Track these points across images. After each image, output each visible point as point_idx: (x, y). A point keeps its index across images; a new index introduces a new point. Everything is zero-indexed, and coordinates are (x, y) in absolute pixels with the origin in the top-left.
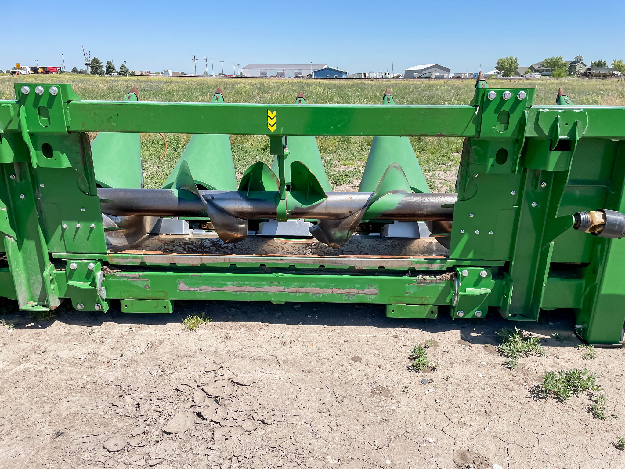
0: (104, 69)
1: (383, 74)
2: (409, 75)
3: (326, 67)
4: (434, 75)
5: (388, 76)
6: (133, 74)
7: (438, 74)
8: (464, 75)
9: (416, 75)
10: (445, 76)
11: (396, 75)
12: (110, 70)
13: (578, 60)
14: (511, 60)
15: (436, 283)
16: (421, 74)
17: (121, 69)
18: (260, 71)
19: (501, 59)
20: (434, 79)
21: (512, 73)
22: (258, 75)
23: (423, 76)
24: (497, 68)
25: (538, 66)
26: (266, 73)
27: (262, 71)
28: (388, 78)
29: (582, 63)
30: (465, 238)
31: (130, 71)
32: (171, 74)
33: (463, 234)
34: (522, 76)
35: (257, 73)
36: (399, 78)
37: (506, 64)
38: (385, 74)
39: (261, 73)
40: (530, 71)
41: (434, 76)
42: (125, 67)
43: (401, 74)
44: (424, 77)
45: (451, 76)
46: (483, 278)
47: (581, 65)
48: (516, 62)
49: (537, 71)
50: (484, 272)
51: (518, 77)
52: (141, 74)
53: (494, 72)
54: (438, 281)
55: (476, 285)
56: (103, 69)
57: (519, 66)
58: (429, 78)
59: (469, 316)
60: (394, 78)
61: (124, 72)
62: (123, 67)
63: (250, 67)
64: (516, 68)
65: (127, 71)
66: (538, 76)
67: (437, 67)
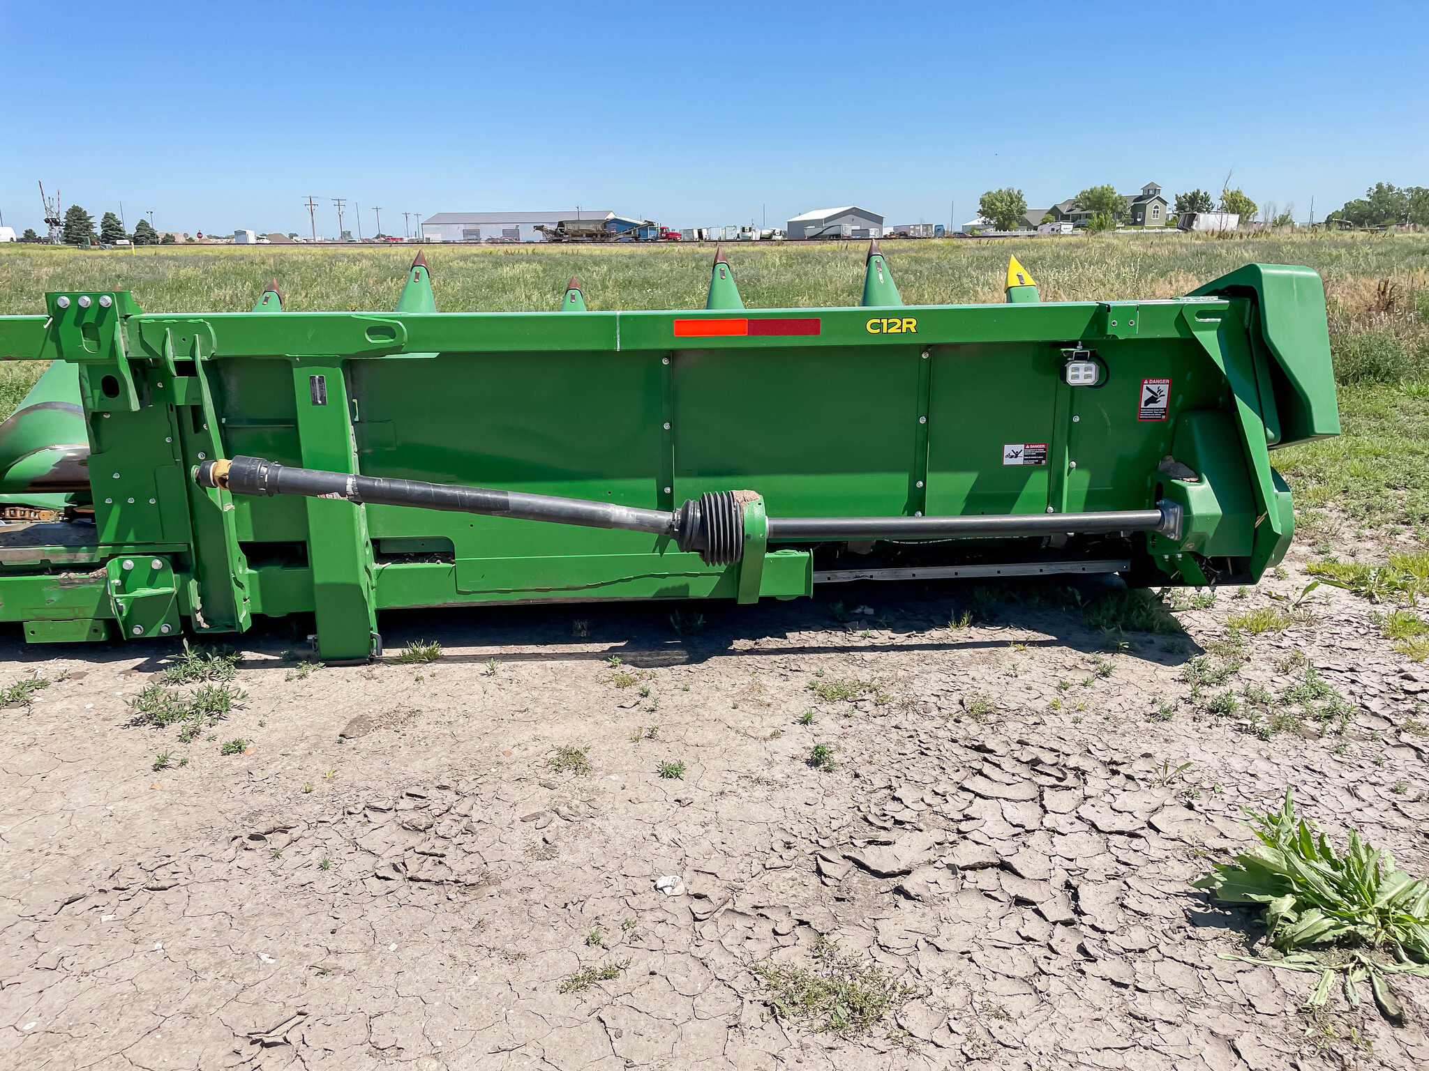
0: (98, 231)
1: (739, 231)
2: (796, 232)
3: (611, 216)
4: (848, 230)
5: (749, 234)
6: (169, 240)
7: (858, 228)
8: (914, 229)
9: (811, 231)
10: (873, 232)
11: (766, 232)
12: (112, 232)
13: (1151, 193)
14: (1010, 195)
15: (91, 584)
16: (820, 230)
17: (138, 229)
18: (462, 227)
19: (989, 193)
20: (849, 239)
21: (1015, 224)
22: (459, 237)
23: (826, 233)
24: (982, 213)
25: (1067, 207)
26: (477, 233)
27: (469, 227)
28: (749, 240)
29: (1159, 198)
30: (116, 511)
31: (161, 235)
32: (252, 240)
33: (111, 506)
34: (1035, 229)
35: (456, 233)
36: (774, 237)
37: (999, 204)
38: (743, 230)
39: (466, 233)
40: (1052, 218)
41: (849, 233)
42: (147, 224)
43: (778, 231)
44: (826, 236)
45: (887, 231)
46: (157, 571)
47: (1157, 203)
48: (1020, 199)
49: (1065, 218)
50: (158, 562)
51: (1026, 233)
52: (190, 242)
53: (978, 221)
54: (92, 581)
55: (150, 583)
56: (94, 231)
57: (1028, 208)
58: (837, 237)
59: (153, 634)
60: (763, 239)
61: (144, 236)
62: (142, 225)
63: (440, 220)
64: (1021, 211)
65: (153, 235)
66: (1067, 228)
67: (856, 212)
